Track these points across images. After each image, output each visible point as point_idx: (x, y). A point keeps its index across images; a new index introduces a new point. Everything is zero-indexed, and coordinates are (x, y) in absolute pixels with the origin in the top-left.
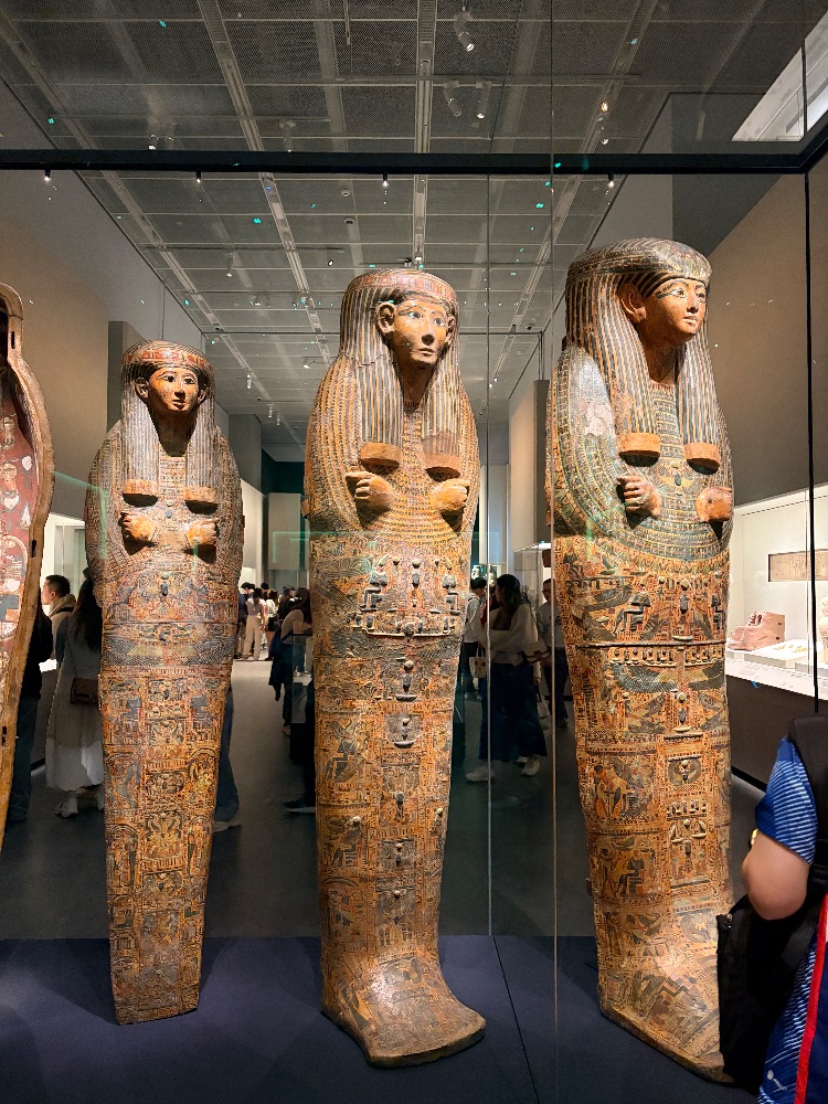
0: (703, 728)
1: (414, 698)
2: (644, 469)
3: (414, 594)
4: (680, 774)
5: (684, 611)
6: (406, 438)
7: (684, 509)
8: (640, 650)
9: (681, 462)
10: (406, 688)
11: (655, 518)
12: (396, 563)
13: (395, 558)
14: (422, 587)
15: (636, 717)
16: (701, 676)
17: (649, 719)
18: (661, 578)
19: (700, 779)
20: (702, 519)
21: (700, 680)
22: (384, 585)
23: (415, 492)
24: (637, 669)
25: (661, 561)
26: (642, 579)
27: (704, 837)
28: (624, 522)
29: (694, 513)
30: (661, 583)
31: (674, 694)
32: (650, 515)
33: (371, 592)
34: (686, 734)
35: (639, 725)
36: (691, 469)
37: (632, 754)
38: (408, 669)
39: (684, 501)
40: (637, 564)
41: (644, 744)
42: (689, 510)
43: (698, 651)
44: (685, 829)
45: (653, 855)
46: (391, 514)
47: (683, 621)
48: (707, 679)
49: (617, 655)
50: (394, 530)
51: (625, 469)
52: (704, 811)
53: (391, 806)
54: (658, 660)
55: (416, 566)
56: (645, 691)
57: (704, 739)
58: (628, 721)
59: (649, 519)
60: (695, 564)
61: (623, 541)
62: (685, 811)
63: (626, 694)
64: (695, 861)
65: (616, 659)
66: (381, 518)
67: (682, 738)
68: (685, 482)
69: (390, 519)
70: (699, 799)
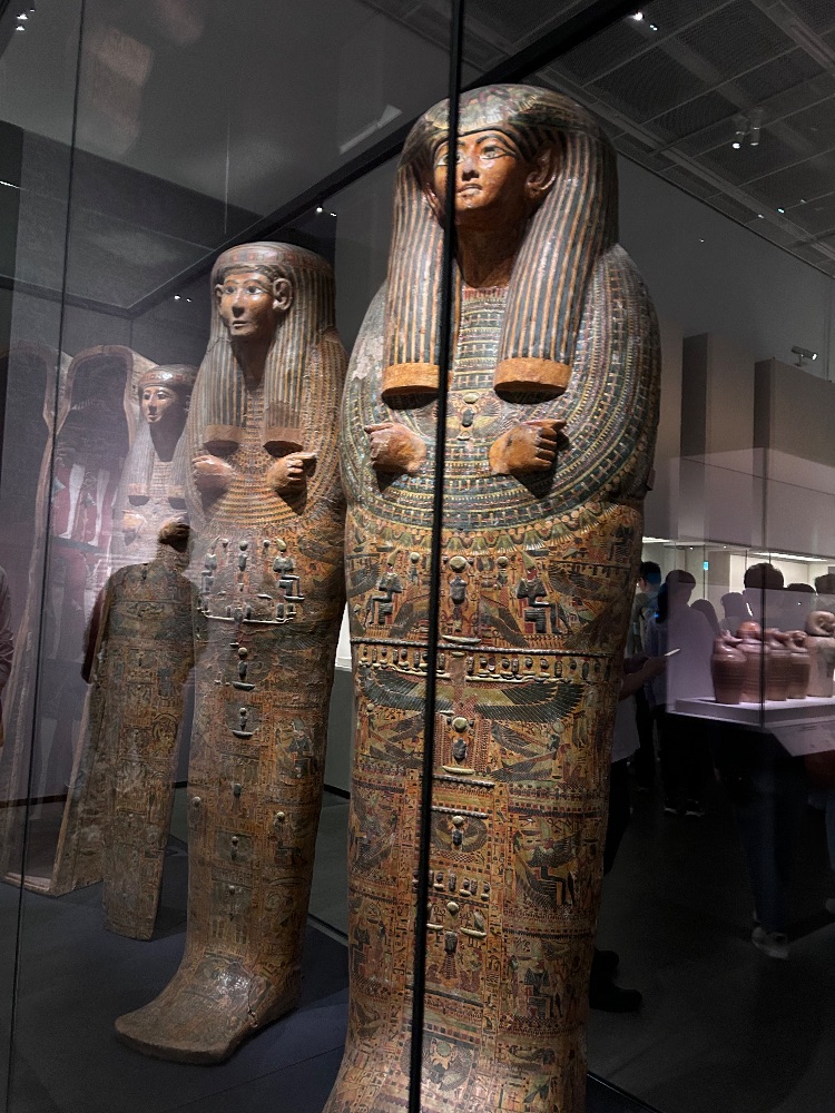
0: (496, 776)
1: (252, 688)
2: (413, 412)
3: (240, 577)
4: (449, 833)
5: (458, 602)
6: (249, 416)
7: (466, 458)
8: (391, 652)
9: (483, 394)
10: (243, 676)
11: (412, 475)
12: (225, 545)
13: (226, 540)
14: (248, 569)
15: (380, 739)
16: (499, 698)
17: (396, 744)
18: (414, 555)
19: (483, 851)
20: (496, 470)
21: (499, 703)
22: (214, 567)
23: (252, 470)
24: (386, 675)
25: (414, 532)
26: (389, 555)
27: (480, 938)
28: (373, 484)
29: (485, 463)
30: (415, 561)
31: (445, 718)
32: (404, 471)
33: (204, 574)
34: (465, 779)
35: (383, 750)
36: (497, 401)
37: (370, 786)
38: (243, 656)
39: (469, 446)
40: (383, 537)
41: (387, 777)
42: (476, 459)
43: (492, 662)
44: (447, 914)
45: (383, 931)
46: (229, 496)
47: (458, 615)
48: (511, 704)
49: (365, 654)
50: (227, 511)
51: (386, 415)
52: (484, 899)
53: (228, 795)
54: (416, 666)
55: (244, 548)
56: (394, 706)
57: (496, 793)
58: (369, 742)
59: (404, 478)
60: (477, 536)
61: (371, 509)
62: (453, 890)
63: (370, 706)
64: (460, 967)
65: (364, 659)
66: (220, 500)
67: (457, 782)
68: (480, 422)
69: (227, 502)
70: (479, 878)
